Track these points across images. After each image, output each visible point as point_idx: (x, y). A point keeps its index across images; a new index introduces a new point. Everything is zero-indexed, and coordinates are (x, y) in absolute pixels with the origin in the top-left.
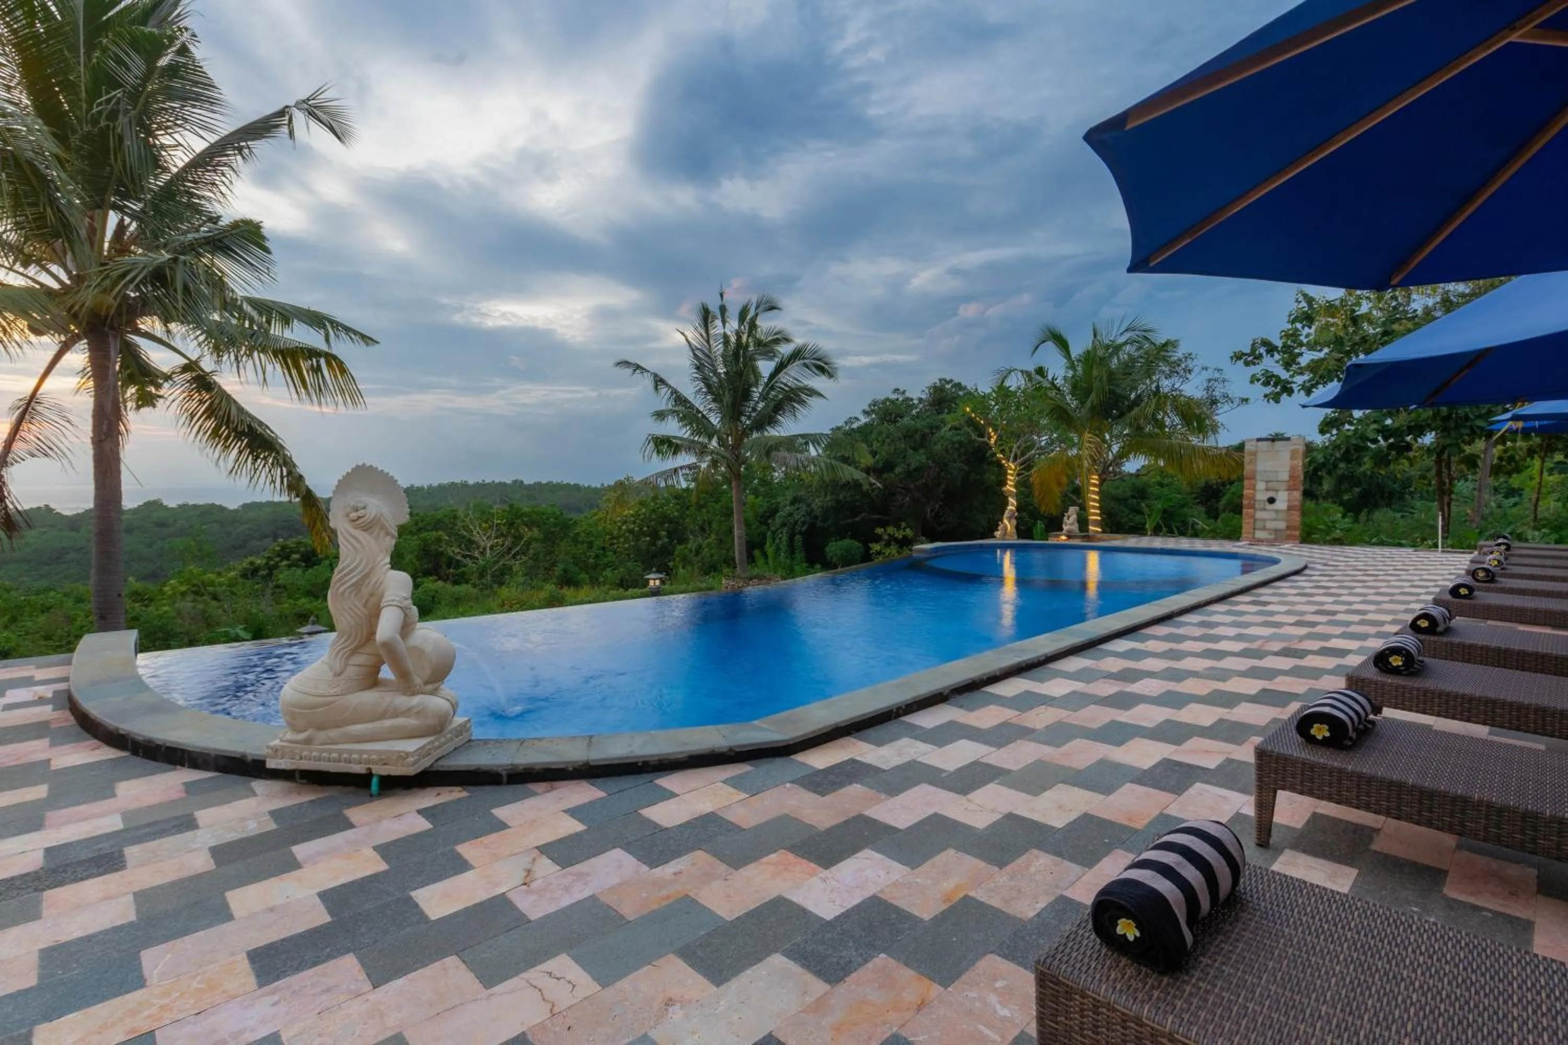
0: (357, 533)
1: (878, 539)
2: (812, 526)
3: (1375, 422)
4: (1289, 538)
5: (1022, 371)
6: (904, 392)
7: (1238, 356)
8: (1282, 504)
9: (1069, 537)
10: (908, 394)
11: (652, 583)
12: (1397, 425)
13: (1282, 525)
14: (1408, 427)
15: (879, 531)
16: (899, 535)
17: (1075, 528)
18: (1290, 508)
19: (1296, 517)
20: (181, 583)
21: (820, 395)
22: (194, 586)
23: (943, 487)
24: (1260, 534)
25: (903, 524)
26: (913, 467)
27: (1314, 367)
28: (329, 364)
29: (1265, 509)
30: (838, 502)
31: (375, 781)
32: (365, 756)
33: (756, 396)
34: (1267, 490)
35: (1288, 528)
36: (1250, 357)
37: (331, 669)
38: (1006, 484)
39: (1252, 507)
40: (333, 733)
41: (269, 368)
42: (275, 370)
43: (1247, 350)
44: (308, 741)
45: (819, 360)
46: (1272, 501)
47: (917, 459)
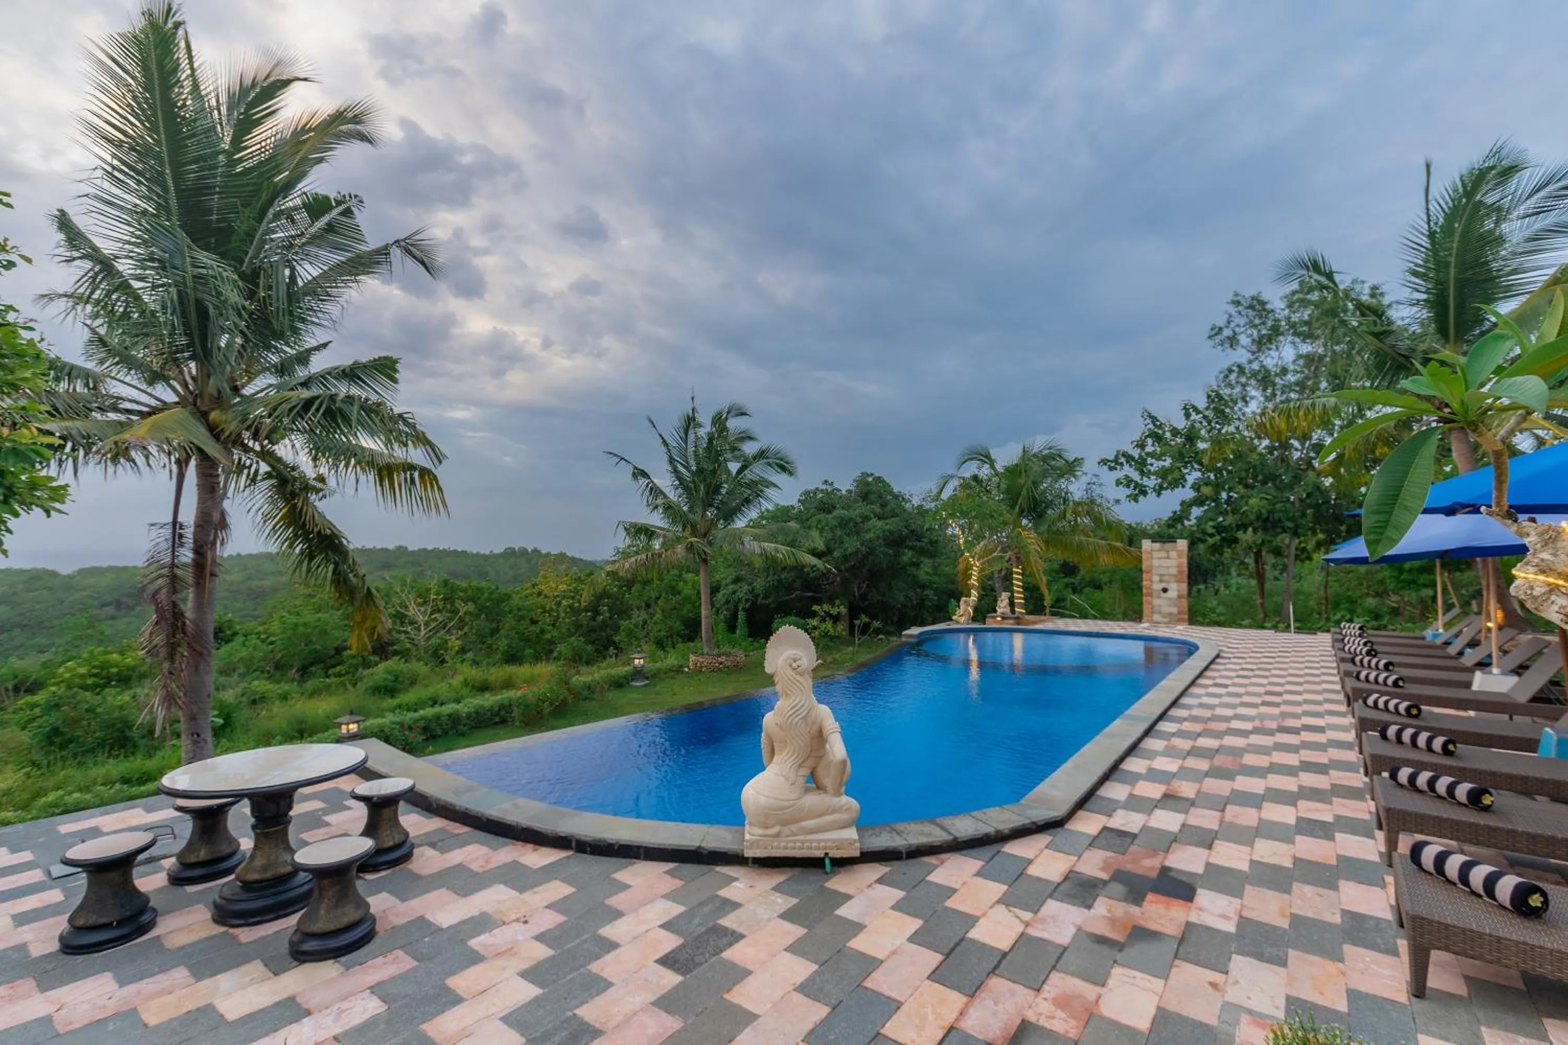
0: (798, 677)
1: (813, 615)
2: (754, 603)
3: (1211, 520)
4: (1180, 621)
6: (832, 484)
7: (1104, 462)
8: (1172, 594)
9: (1003, 618)
10: (835, 486)
11: (637, 661)
12: (1226, 523)
13: (1174, 610)
14: (1237, 525)
15: (816, 608)
16: (834, 611)
17: (1008, 610)
18: (1180, 597)
19: (1185, 603)
23: (868, 567)
24: (1156, 617)
25: (837, 602)
26: (850, 551)
27: (1163, 473)
29: (1160, 597)
30: (780, 581)
31: (827, 862)
32: (822, 844)
33: (724, 491)
34: (1161, 581)
35: (1179, 613)
36: (1113, 464)
37: (788, 779)
38: (970, 578)
39: (1150, 595)
40: (794, 828)
43: (1112, 458)
45: (781, 459)
46: (1165, 590)
47: (852, 544)
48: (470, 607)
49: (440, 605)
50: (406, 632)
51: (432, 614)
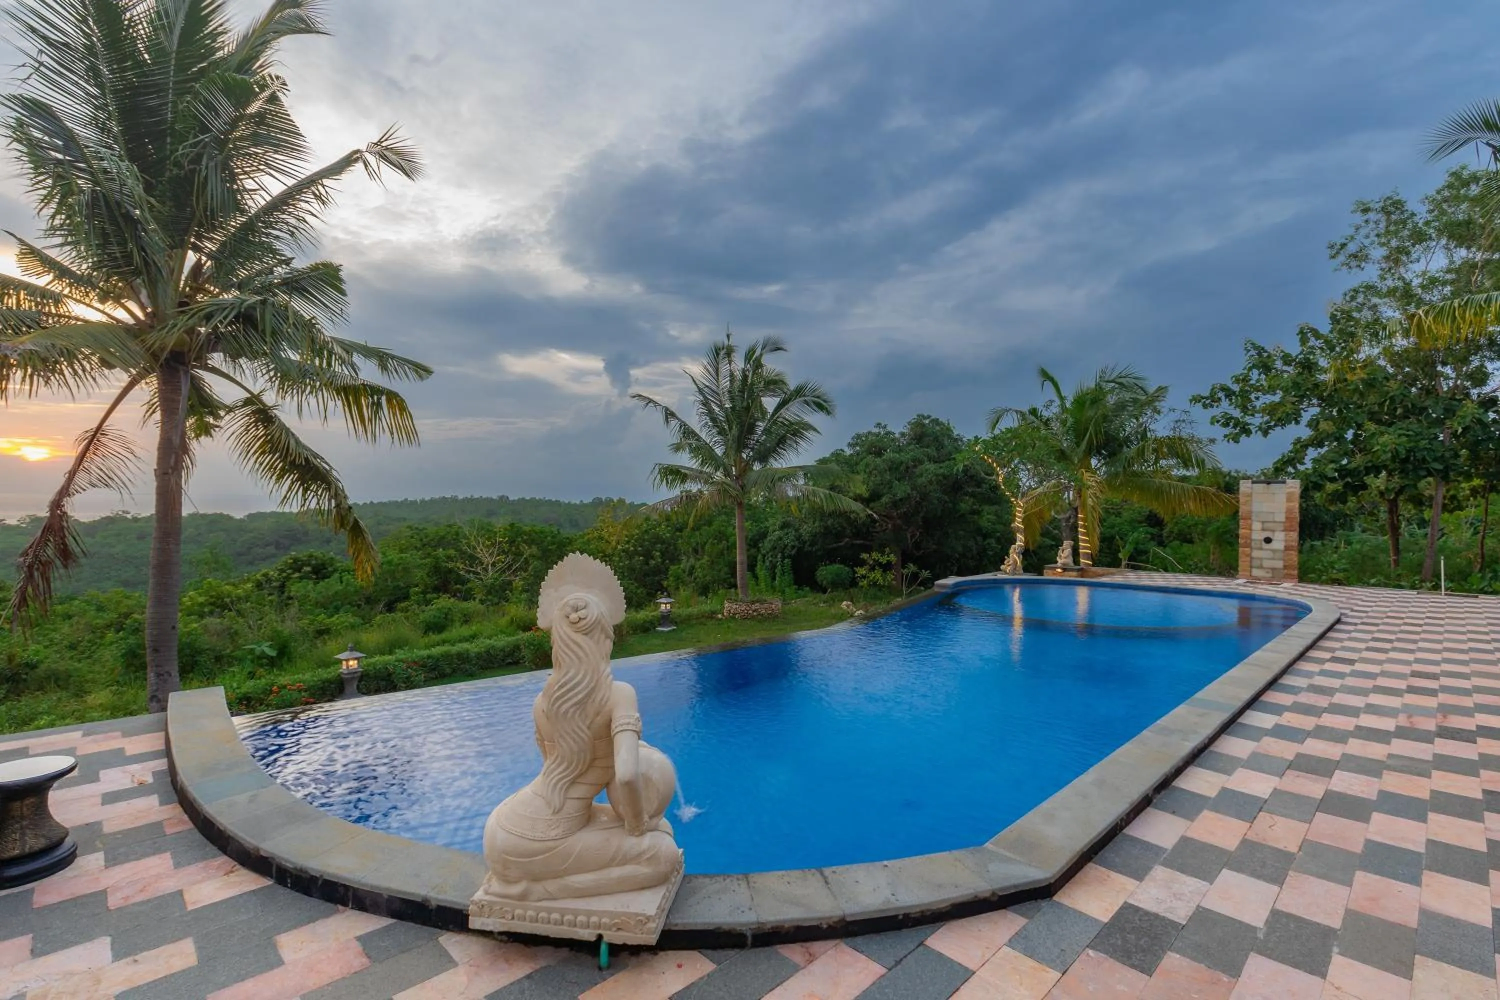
0: (579, 638)
1: (862, 563)
2: (799, 549)
3: (1332, 462)
4: (1287, 577)
5: (1017, 412)
6: (885, 427)
7: (1196, 399)
8: (1279, 543)
9: (1064, 570)
10: (889, 429)
11: (663, 607)
12: (1353, 465)
13: (1280, 564)
14: (1366, 468)
15: (865, 556)
16: (884, 560)
17: (1070, 561)
18: (1287, 548)
19: (1294, 557)
20: (200, 595)
21: (815, 430)
22: (212, 597)
23: (922, 515)
24: (1256, 572)
25: (887, 550)
26: (899, 496)
27: (1271, 410)
28: (389, 401)
29: (1261, 549)
30: (826, 528)
31: (604, 948)
32: (594, 919)
33: (759, 431)
34: (1263, 530)
35: (1285, 567)
36: (1209, 401)
37: (548, 804)
38: (1014, 521)
39: (1248, 545)
40: (552, 886)
41: (331, 404)
42: (336, 405)
43: (1207, 394)
44: (523, 897)
45: (818, 397)
46: (1268, 540)
47: (902, 489)
48: (534, 550)
49: (506, 547)
50: (475, 573)
51: (498, 555)
